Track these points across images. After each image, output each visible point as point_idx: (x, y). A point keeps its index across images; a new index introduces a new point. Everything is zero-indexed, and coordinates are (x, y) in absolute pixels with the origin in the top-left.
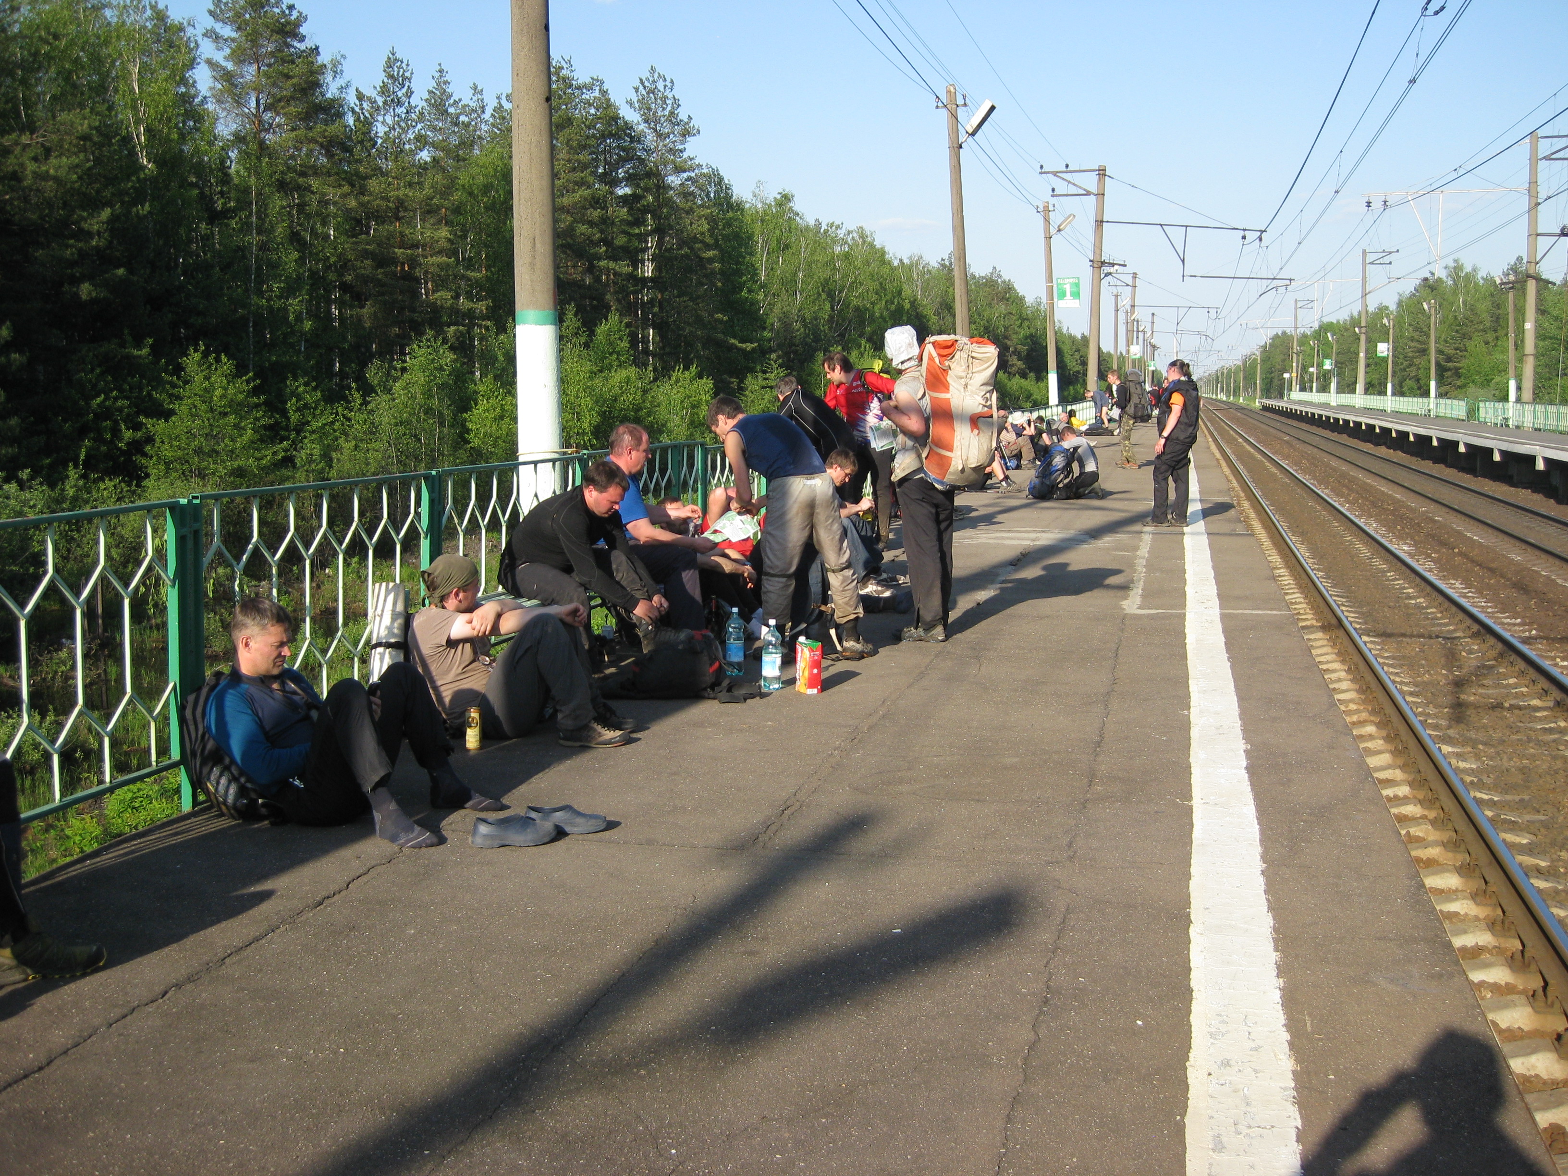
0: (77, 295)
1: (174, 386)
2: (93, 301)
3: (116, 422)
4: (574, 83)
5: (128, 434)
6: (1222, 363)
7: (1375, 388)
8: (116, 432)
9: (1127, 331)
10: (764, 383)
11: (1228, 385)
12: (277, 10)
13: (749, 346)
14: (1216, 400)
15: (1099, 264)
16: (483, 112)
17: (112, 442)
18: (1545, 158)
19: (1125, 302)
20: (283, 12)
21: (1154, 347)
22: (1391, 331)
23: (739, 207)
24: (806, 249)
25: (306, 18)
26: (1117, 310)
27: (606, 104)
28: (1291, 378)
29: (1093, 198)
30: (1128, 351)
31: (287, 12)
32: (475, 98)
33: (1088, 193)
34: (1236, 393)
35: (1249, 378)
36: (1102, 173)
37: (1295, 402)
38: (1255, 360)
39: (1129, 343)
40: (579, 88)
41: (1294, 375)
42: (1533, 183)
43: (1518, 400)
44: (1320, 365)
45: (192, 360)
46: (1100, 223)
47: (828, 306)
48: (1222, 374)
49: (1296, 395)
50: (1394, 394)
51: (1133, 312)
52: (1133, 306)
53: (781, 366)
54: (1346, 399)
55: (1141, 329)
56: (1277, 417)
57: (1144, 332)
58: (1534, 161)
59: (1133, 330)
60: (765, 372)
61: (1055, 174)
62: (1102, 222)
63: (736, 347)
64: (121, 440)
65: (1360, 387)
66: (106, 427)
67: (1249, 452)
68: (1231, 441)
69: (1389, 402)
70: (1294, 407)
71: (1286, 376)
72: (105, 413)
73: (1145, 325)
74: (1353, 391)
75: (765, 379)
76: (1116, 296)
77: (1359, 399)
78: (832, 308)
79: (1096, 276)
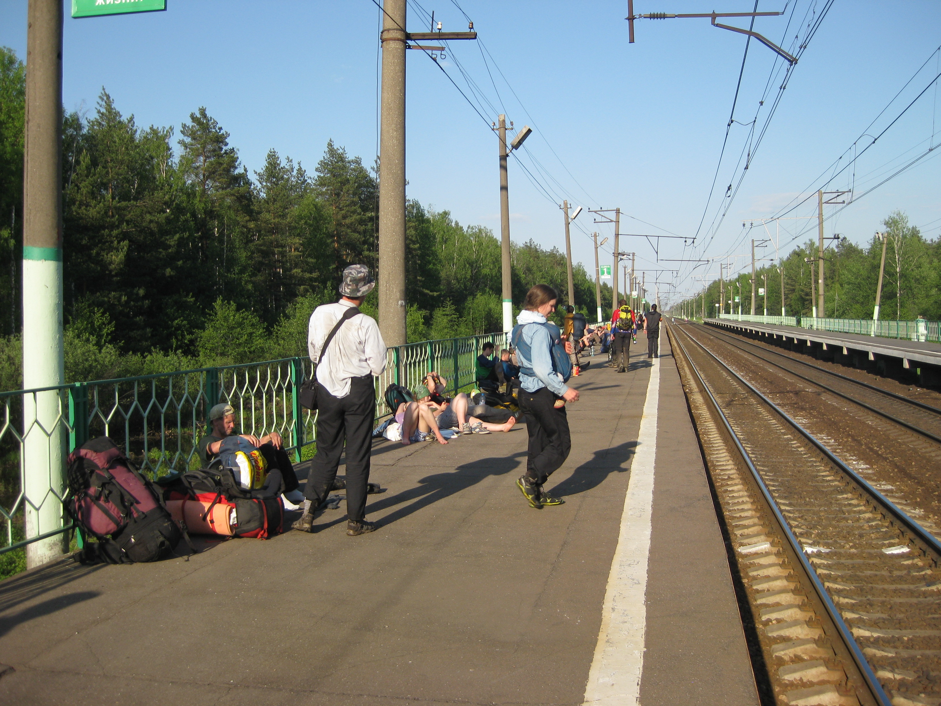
0: (164, 274)
1: (210, 315)
2: (171, 277)
3: (183, 331)
4: (347, 159)
5: (188, 337)
6: (683, 298)
7: (759, 311)
8: (183, 336)
9: (630, 284)
10: (444, 313)
11: (688, 310)
12: (214, 130)
13: (435, 294)
14: (681, 319)
15: (618, 255)
16: (293, 171)
17: (181, 340)
18: (825, 202)
19: (629, 270)
20: (216, 131)
21: (645, 291)
22: (765, 282)
23: (428, 221)
24: (458, 241)
25: (229, 135)
26: (625, 275)
27: (361, 170)
28: (720, 306)
29: (614, 223)
30: (631, 294)
31: (218, 131)
32: (288, 164)
33: (611, 221)
34: (692, 315)
35: (699, 306)
36: (618, 211)
37: (722, 320)
38: (701, 296)
39: (631, 290)
40: (349, 162)
41: (721, 305)
42: (820, 215)
43: (817, 317)
44: (734, 299)
45: (218, 303)
46: (617, 235)
47: (470, 271)
48: (684, 304)
49: (723, 316)
50: (767, 315)
51: (633, 274)
52: (633, 270)
53: (452, 304)
54: (746, 318)
55: (637, 282)
56: (711, 328)
57: (639, 283)
58: (820, 203)
59: (633, 283)
60: (444, 307)
61: (596, 212)
62: (618, 235)
63: (429, 295)
64: (185, 339)
65: (752, 311)
66: (179, 334)
67: (691, 344)
68: (684, 339)
69: (766, 319)
70: (721, 323)
71: (717, 305)
72: (179, 327)
73: (639, 280)
74: (750, 314)
75: (444, 311)
76: (625, 268)
77: (752, 318)
78: (472, 272)
79: (616, 260)
